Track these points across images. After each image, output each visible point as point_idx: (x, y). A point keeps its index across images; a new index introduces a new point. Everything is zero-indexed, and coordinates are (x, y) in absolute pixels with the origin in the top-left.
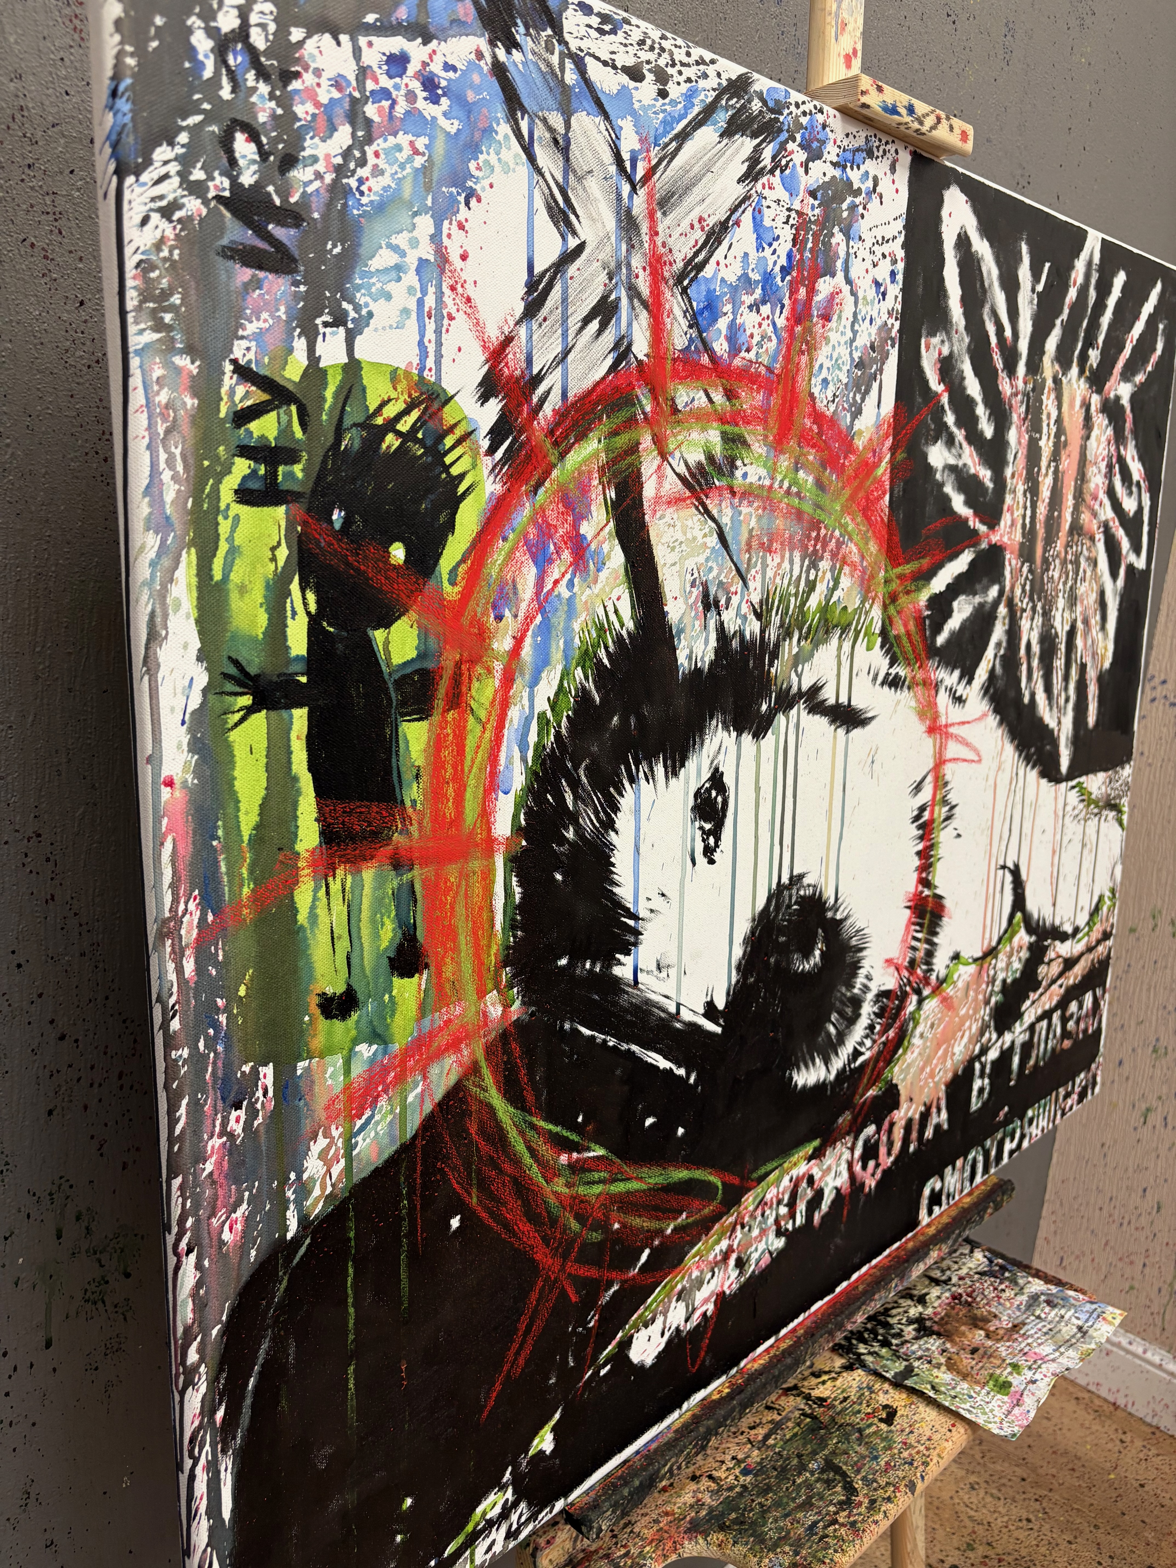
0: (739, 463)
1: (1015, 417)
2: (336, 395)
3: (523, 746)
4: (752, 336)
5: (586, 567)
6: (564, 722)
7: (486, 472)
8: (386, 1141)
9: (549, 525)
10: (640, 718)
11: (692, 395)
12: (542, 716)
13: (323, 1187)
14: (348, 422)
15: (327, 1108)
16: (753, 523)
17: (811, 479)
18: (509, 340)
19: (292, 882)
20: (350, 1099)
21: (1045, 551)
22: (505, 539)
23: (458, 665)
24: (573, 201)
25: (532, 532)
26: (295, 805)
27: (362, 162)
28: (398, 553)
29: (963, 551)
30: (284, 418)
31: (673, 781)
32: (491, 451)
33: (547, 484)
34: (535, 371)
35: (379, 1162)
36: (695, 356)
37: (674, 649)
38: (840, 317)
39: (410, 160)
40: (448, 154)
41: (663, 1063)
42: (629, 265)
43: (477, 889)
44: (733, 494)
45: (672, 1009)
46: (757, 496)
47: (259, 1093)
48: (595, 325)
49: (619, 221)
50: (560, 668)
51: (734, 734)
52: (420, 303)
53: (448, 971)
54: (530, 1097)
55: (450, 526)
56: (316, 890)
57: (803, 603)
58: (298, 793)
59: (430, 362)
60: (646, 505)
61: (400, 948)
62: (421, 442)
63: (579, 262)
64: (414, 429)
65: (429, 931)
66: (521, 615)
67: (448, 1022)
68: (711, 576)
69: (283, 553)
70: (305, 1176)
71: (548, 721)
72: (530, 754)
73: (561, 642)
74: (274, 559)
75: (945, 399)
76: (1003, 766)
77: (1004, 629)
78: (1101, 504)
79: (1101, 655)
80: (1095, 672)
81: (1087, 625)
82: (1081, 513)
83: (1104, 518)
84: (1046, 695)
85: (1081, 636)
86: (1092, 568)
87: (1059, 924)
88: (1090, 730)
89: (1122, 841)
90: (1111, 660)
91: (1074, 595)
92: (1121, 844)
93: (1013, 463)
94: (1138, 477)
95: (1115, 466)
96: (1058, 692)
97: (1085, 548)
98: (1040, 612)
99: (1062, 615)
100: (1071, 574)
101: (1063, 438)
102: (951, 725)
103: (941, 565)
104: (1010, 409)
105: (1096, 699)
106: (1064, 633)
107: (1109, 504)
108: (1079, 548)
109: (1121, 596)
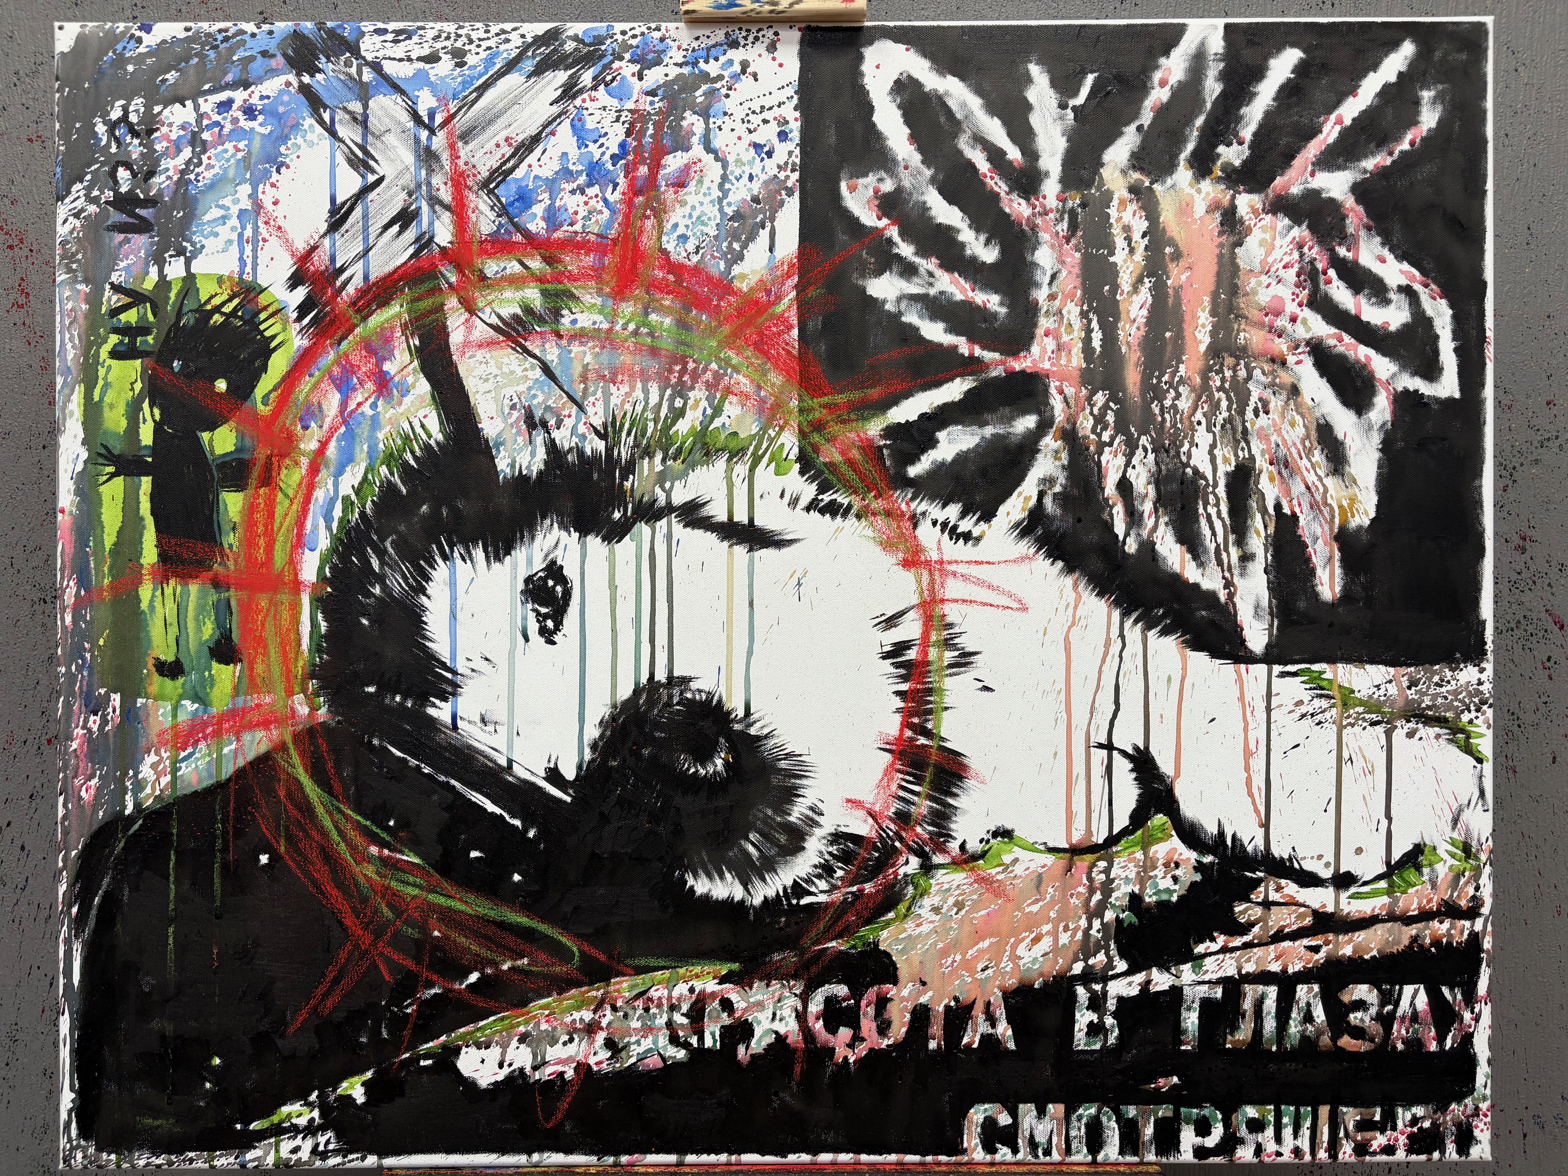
0: (565, 312)
1: (1044, 236)
2: (177, 295)
3: (328, 519)
4: (576, 213)
5: (390, 394)
6: (369, 505)
7: (294, 333)
8: (204, 774)
9: (352, 365)
10: (453, 509)
11: (502, 265)
12: (346, 499)
13: (153, 789)
14: (185, 309)
15: (159, 735)
16: (588, 359)
17: (668, 321)
18: (314, 248)
19: (138, 581)
20: (177, 735)
21: (1146, 377)
22: (311, 375)
23: (269, 458)
24: (372, 151)
25: (336, 370)
26: (141, 535)
27: (200, 164)
28: (221, 385)
29: (952, 379)
30: (142, 311)
31: (496, 566)
32: (299, 319)
33: (350, 338)
34: (338, 265)
35: (199, 788)
36: (506, 237)
37: (492, 458)
38: (700, 182)
39: (233, 155)
40: (263, 146)
41: (491, 807)
42: (429, 184)
43: (285, 615)
44: (559, 336)
45: (503, 762)
46: (593, 338)
47: (110, 710)
48: (396, 228)
49: (418, 156)
50: (363, 466)
51: (575, 535)
52: (241, 235)
53: (259, 668)
54: (337, 787)
55: (264, 368)
56: (154, 590)
57: (667, 428)
58: (144, 527)
59: (248, 269)
60: (453, 349)
61: (218, 642)
62: (241, 318)
63: (377, 190)
64: (235, 310)
65: (243, 636)
66: (326, 427)
67: (258, 706)
68: (535, 402)
69: (138, 386)
70: (140, 776)
71: (352, 503)
72: (335, 525)
73: (365, 447)
74: (132, 389)
75: (893, 233)
76: (1083, 622)
77: (1057, 463)
78: (1293, 319)
79: (1341, 507)
80: (1327, 528)
81: (1286, 467)
82: (1238, 331)
83: (1308, 336)
84: (1184, 548)
85: (1272, 479)
86: (1284, 396)
87: (1286, 857)
88: (1325, 604)
89: (1481, 777)
90: (1372, 514)
91: (1240, 429)
92: (1475, 781)
93: (1050, 284)
94: (1404, 282)
95: (1325, 273)
96: (1218, 546)
97: (1257, 373)
98: (1149, 447)
99: (1211, 452)
100: (1224, 404)
101: (1168, 250)
102: (950, 563)
103: (907, 395)
104: (1032, 229)
105: (1337, 564)
106: (1221, 474)
107: (1319, 317)
108: (1242, 373)
109: (1387, 433)
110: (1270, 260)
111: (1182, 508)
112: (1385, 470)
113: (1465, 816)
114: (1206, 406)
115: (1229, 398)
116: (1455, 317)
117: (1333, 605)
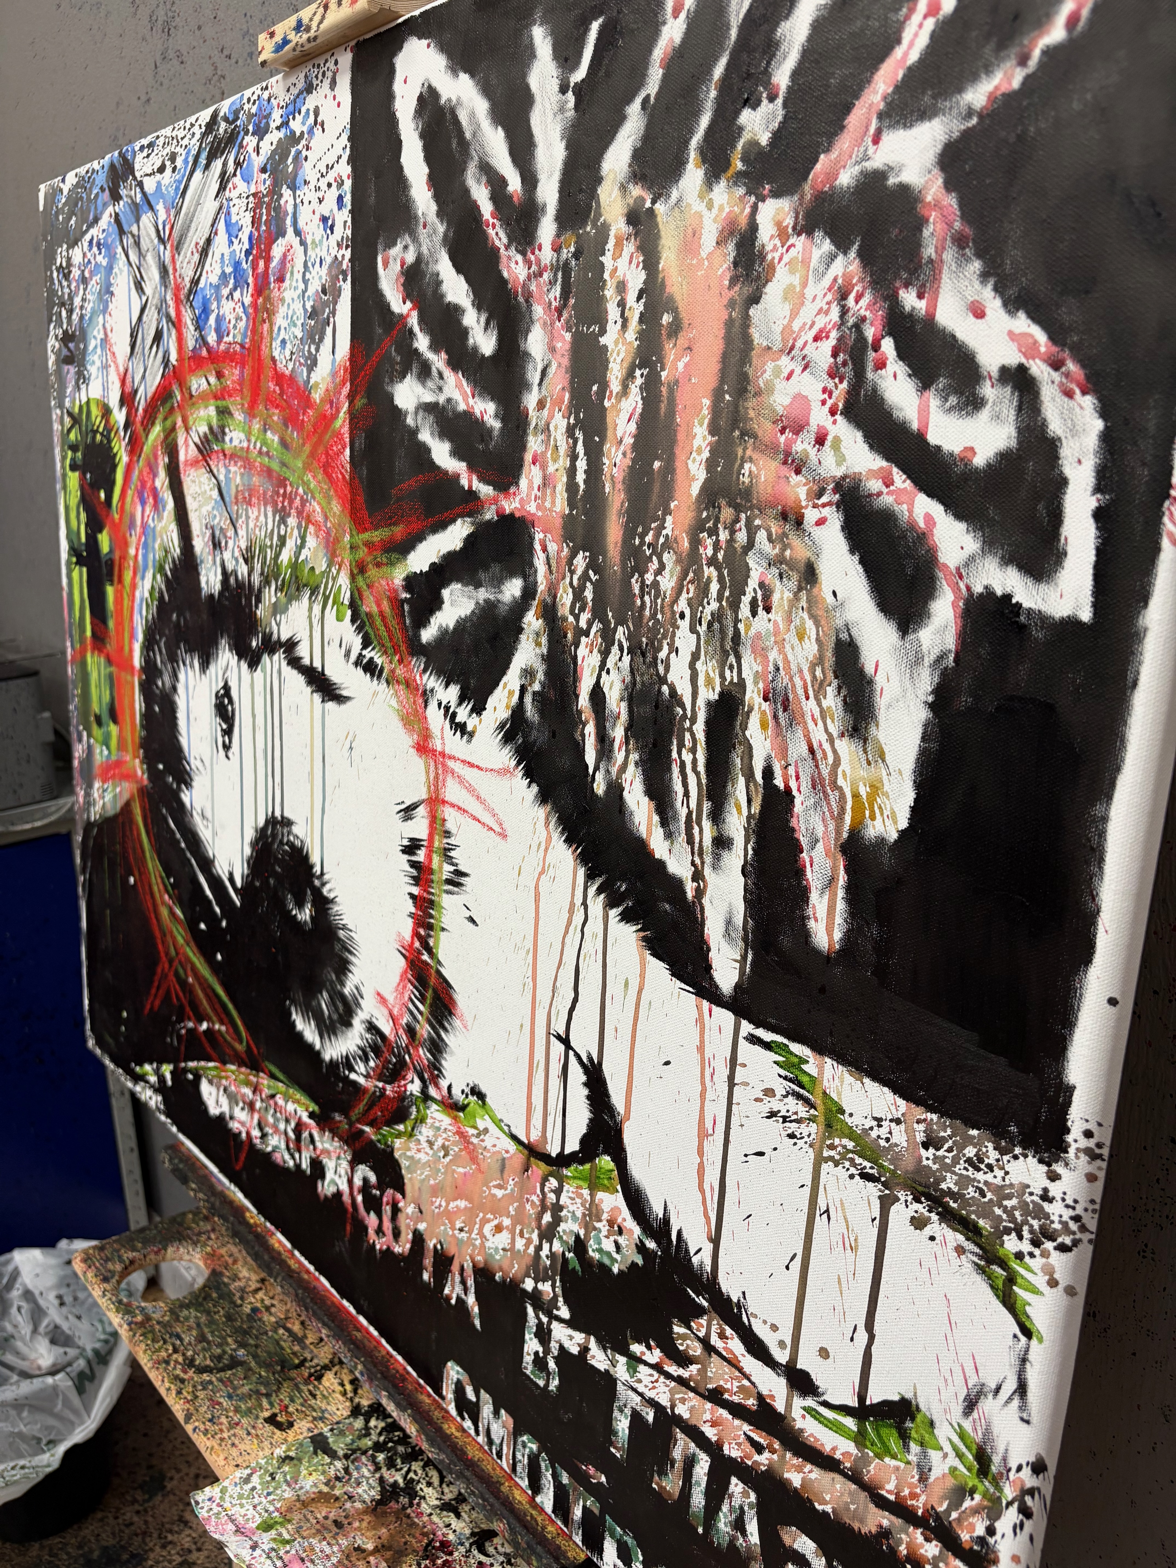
0: (227, 430)
1: (538, 311)
2: (85, 417)
4: (230, 321)
6: (155, 608)
7: (123, 451)
8: (111, 805)
9: (144, 481)
10: (185, 620)
11: (199, 382)
13: (98, 807)
14: (88, 429)
15: (98, 768)
17: (276, 438)
18: (126, 371)
19: (86, 649)
20: (103, 771)
21: (629, 533)
22: (130, 489)
23: (120, 559)
24: (143, 273)
25: (139, 485)
26: (86, 613)
27: (86, 299)
28: (102, 495)
29: (454, 521)
30: (76, 431)
31: (204, 675)
32: (124, 437)
33: (142, 455)
34: (135, 386)
35: (111, 814)
36: (200, 352)
37: (199, 575)
38: (292, 273)
39: (96, 289)
40: (105, 278)
41: (207, 890)
42: (166, 301)
43: (130, 693)
45: (211, 854)
47: (84, 742)
48: (155, 349)
49: (160, 274)
50: (151, 572)
51: (236, 659)
52: (102, 362)
53: (124, 732)
54: (153, 840)
55: (115, 482)
56: (91, 657)
58: (86, 607)
59: (106, 392)
61: (111, 706)
62: (106, 437)
63: (146, 312)
64: (103, 429)
66: (137, 535)
67: (125, 762)
69: (79, 494)
70: (94, 796)
73: (152, 555)
74: (77, 496)
76: (551, 872)
77: (538, 651)
78: (820, 441)
79: (856, 796)
80: (832, 827)
81: (785, 710)
82: (743, 461)
83: (839, 473)
84: (652, 805)
85: (764, 726)
86: (793, 584)
87: (735, 1300)
88: (816, 952)
89: (1024, 1360)
90: (903, 824)
91: (730, 633)
92: (1015, 1361)
93: (540, 384)
94: (1013, 357)
95: (876, 347)
96: (690, 813)
97: (761, 536)
98: (626, 645)
99: (692, 666)
100: (714, 587)
101: (666, 319)
102: (450, 757)
103: (420, 538)
104: (527, 301)
105: (841, 893)
106: (701, 703)
107: (859, 435)
108: (742, 537)
109: (945, 675)
110: (796, 326)
111: (655, 745)
112: (934, 746)
113: (988, 1406)
114: (692, 588)
115: (721, 579)
116: (1106, 437)
117: (827, 959)
